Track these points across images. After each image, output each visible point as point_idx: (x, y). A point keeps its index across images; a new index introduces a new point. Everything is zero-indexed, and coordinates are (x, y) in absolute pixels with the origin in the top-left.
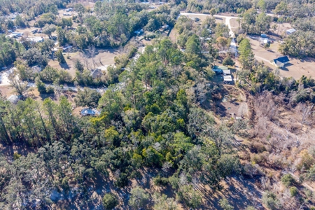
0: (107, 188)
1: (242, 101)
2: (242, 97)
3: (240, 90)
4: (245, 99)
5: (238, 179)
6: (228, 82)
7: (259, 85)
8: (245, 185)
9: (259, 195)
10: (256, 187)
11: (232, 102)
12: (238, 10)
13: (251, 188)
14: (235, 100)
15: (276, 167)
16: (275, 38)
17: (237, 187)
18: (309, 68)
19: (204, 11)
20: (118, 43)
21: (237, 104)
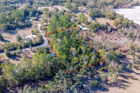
1: (95, 36)
2: (93, 34)
3: (91, 32)
4: (95, 35)
6: (85, 30)
8: (123, 60)
9: (129, 61)
10: (125, 59)
11: (92, 37)
14: (92, 36)
15: (125, 52)
16: (82, 12)
18: (102, 20)
19: (46, 5)
20: (23, 25)
21: (94, 37)
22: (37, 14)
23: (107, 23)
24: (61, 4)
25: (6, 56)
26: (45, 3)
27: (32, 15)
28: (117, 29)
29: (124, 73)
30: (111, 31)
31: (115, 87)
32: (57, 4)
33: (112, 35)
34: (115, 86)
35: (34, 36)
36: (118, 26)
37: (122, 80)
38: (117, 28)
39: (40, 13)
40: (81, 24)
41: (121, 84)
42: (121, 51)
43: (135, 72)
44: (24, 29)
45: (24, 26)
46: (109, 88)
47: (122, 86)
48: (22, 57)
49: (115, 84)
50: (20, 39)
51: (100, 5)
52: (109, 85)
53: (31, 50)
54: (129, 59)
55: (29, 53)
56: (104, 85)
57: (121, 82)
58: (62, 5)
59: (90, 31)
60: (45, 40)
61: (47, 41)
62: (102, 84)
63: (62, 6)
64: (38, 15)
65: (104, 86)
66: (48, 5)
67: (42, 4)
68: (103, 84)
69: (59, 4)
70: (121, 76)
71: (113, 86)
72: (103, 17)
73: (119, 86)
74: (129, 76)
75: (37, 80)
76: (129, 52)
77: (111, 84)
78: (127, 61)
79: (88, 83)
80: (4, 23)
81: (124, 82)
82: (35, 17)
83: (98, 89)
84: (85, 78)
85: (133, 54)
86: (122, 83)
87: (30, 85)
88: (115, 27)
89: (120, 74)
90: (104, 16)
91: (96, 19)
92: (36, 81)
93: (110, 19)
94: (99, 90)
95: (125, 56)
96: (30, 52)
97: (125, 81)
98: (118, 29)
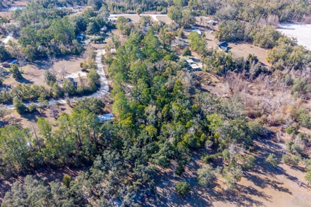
0: (166, 180)
1: (216, 82)
2: (214, 79)
3: (209, 74)
4: (217, 80)
5: (257, 140)
6: (196, 70)
7: (221, 67)
8: (266, 143)
9: (279, 147)
10: (272, 142)
11: (209, 84)
12: (158, 8)
13: (270, 144)
14: (211, 83)
15: (276, 124)
16: (203, 29)
17: (261, 146)
18: (244, 48)
19: (128, 11)
20: (69, 50)
21: (214, 86)
22: (102, 29)
23: (250, 56)
24: (161, 10)
25: (16, 111)
26: (126, 5)
27: (91, 30)
28: (272, 71)
29: (259, 173)
30: (256, 75)
31: (228, 203)
32: (153, 9)
33: (257, 83)
34: (229, 199)
35: (84, 74)
36: (277, 64)
37: (248, 188)
38: (272, 68)
39: (111, 27)
40: (190, 55)
41: (244, 196)
42: (266, 121)
43: (287, 172)
44: (67, 59)
45: (70, 53)
46: (214, 203)
47: (246, 202)
48: (46, 117)
49: (230, 196)
50: (51, 79)
51: (247, 15)
52: (216, 195)
53: (69, 104)
54: (282, 142)
55: (63, 109)
56: (205, 195)
57: (246, 193)
58: (163, 11)
59: (207, 71)
60: (105, 85)
61: (107, 87)
62: (200, 192)
63: (162, 14)
64: (105, 32)
65: (204, 197)
66: (132, 11)
67: (120, 8)
68: (202, 191)
69: (156, 8)
70: (249, 180)
71: (223, 200)
72: (247, 41)
73: (238, 201)
74: (269, 181)
75: (63, 167)
76: (285, 126)
77: (220, 194)
78: (276, 145)
79: (170, 185)
80: (29, 44)
81: (253, 192)
82: (99, 34)
83: (188, 201)
84: (165, 173)
85: (292, 131)
86: (248, 195)
87: (46, 176)
88: (269, 66)
89: (250, 175)
90: (250, 41)
91: (230, 45)
92: (61, 169)
93: (263, 46)
94: (188, 204)
95: (273, 133)
96: (67, 107)
97: (256, 191)
98: (274, 70)
